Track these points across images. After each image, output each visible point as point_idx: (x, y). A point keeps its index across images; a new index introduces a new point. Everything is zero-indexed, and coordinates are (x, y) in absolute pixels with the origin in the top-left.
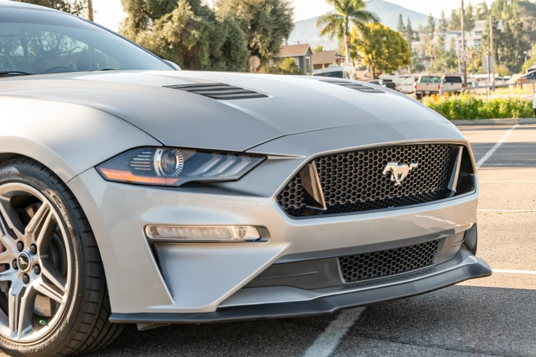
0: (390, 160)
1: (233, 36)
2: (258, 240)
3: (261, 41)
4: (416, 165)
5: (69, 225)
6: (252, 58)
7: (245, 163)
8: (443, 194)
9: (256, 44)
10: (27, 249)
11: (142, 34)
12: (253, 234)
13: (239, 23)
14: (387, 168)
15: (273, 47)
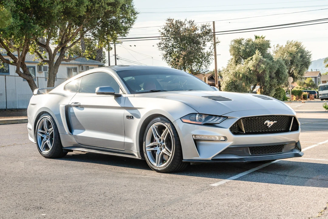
0: (267, 120)
1: (281, 67)
2: (224, 141)
3: (295, 70)
4: (276, 122)
5: (173, 134)
6: (289, 78)
7: (222, 119)
8: (287, 130)
9: (292, 71)
10: (162, 141)
11: (238, 66)
12: (223, 139)
13: (284, 61)
14: (266, 122)
15: (300, 72)
